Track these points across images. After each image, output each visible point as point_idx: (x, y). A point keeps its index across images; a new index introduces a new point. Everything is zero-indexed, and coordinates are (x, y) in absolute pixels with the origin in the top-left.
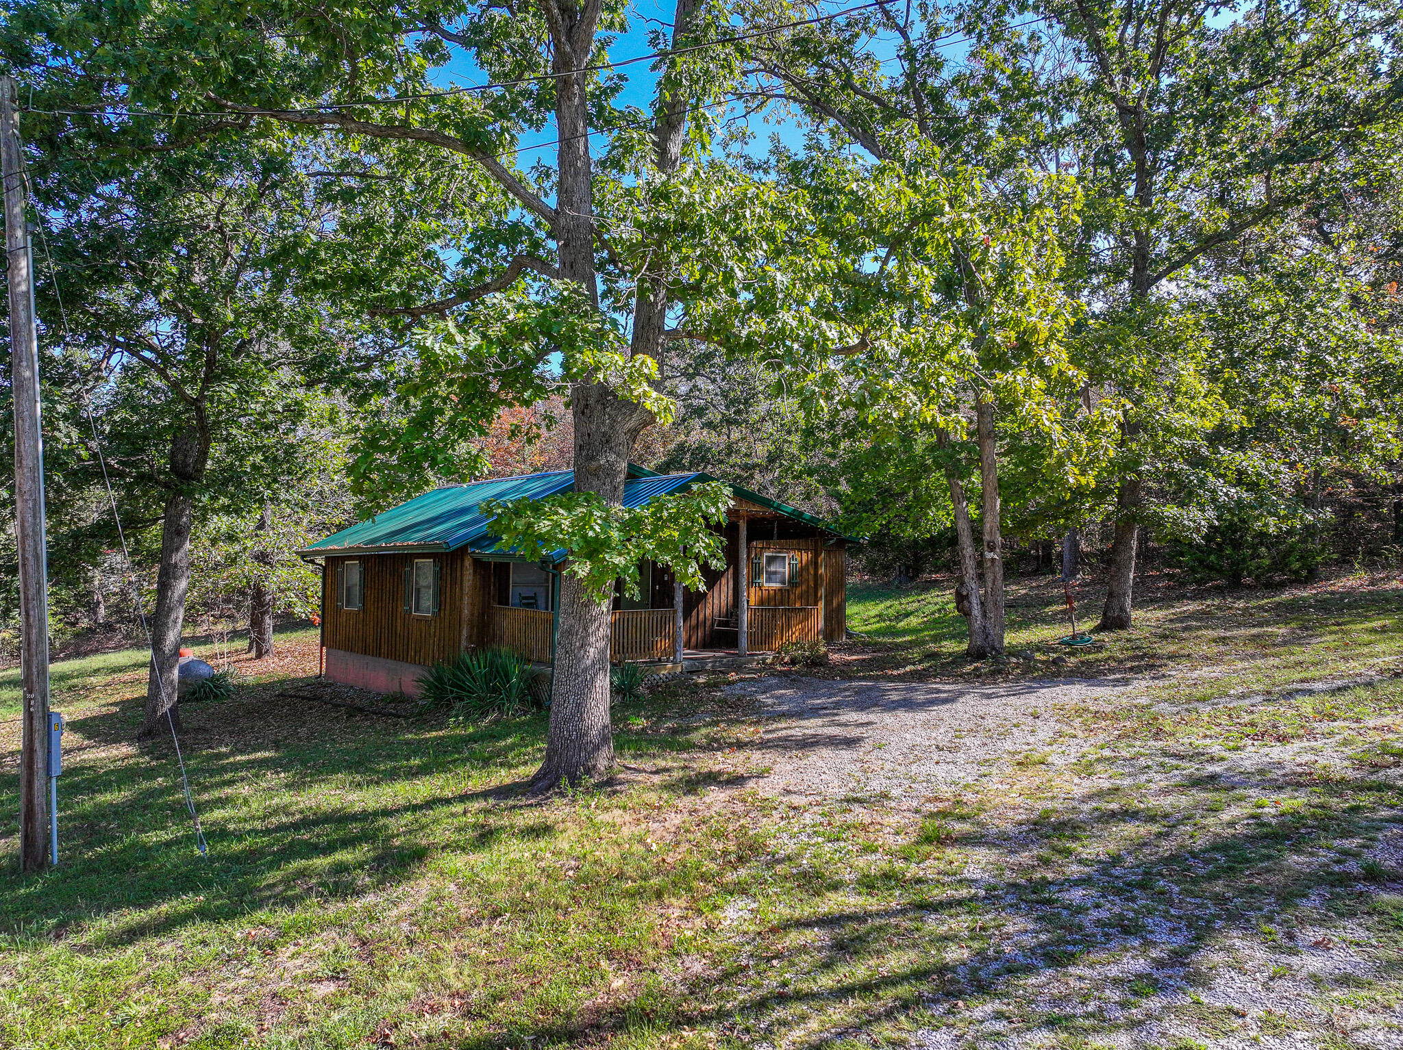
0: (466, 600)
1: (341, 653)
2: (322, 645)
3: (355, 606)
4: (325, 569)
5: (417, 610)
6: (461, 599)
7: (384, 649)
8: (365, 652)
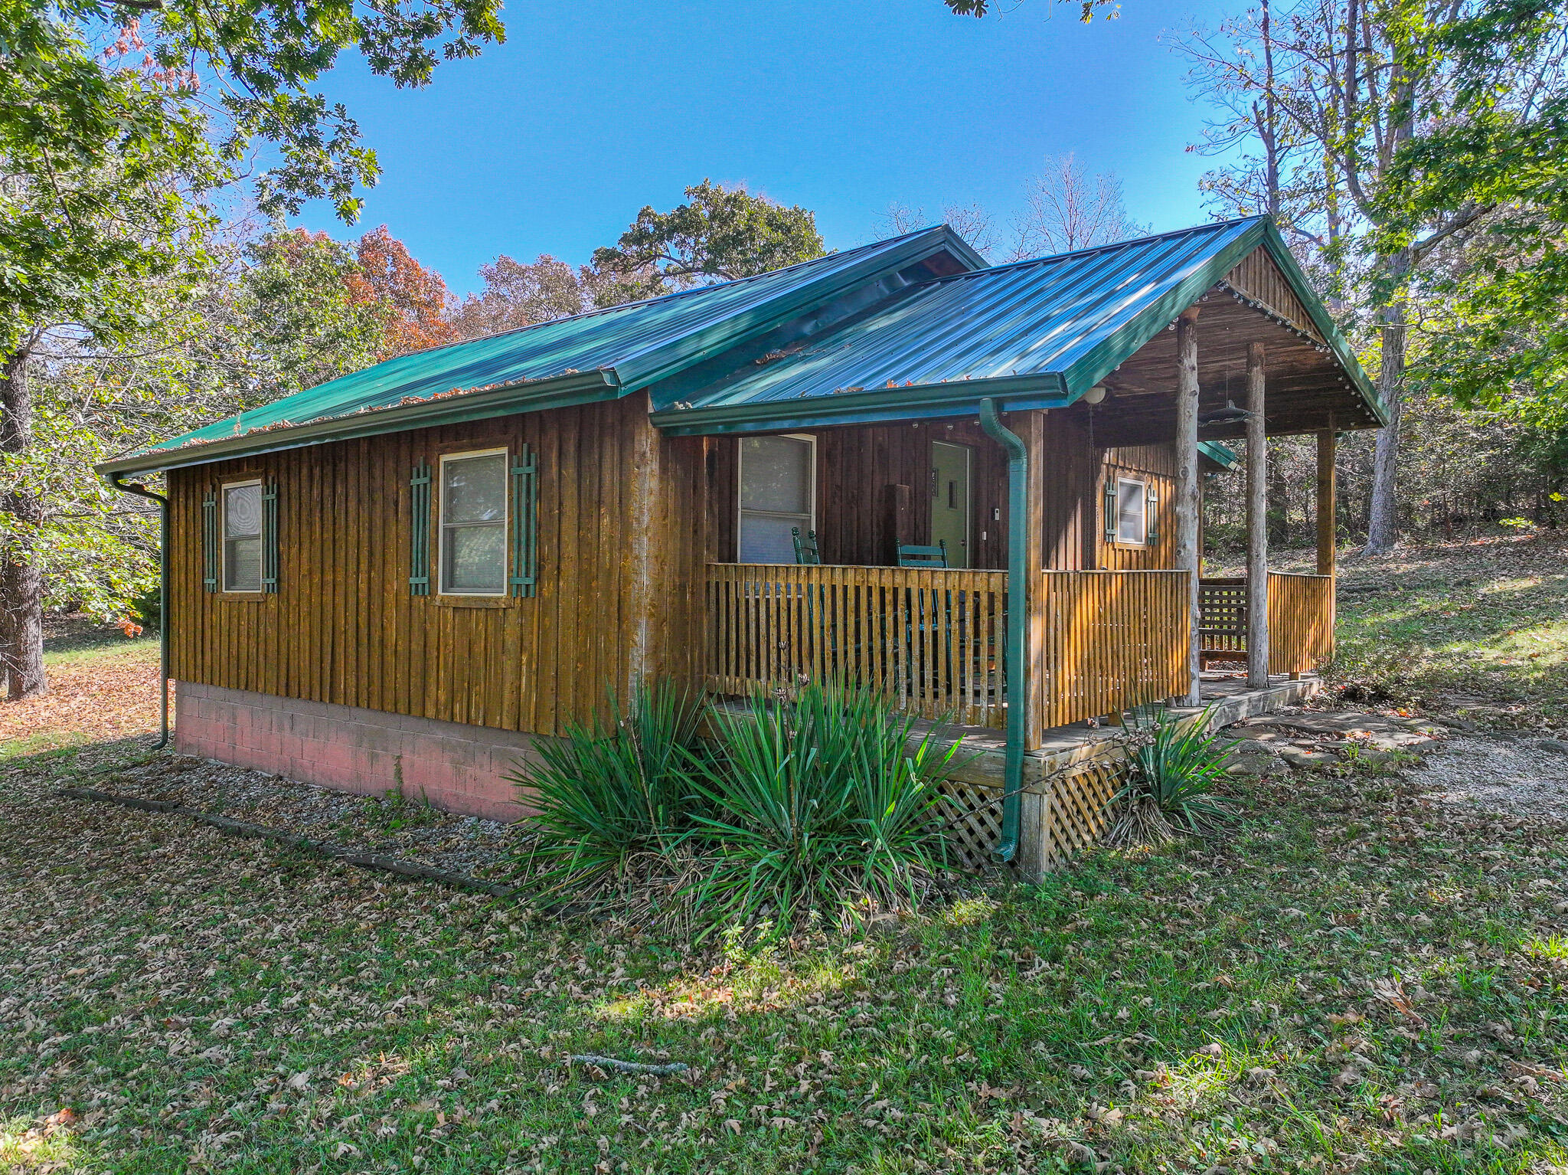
0: (644, 547)
1: (218, 693)
2: (167, 673)
3: (254, 584)
4: (167, 504)
5: (451, 582)
6: (624, 544)
7: (346, 681)
8: (288, 690)
